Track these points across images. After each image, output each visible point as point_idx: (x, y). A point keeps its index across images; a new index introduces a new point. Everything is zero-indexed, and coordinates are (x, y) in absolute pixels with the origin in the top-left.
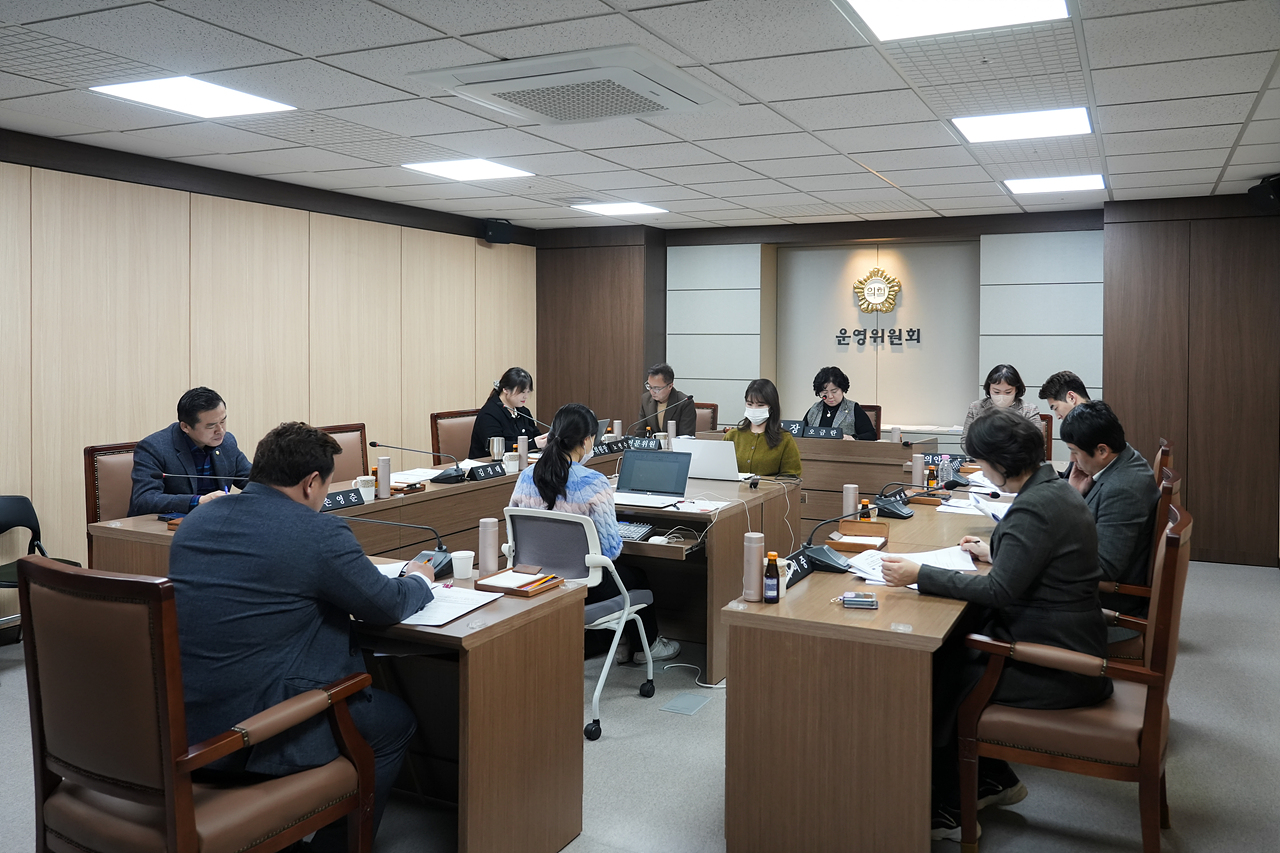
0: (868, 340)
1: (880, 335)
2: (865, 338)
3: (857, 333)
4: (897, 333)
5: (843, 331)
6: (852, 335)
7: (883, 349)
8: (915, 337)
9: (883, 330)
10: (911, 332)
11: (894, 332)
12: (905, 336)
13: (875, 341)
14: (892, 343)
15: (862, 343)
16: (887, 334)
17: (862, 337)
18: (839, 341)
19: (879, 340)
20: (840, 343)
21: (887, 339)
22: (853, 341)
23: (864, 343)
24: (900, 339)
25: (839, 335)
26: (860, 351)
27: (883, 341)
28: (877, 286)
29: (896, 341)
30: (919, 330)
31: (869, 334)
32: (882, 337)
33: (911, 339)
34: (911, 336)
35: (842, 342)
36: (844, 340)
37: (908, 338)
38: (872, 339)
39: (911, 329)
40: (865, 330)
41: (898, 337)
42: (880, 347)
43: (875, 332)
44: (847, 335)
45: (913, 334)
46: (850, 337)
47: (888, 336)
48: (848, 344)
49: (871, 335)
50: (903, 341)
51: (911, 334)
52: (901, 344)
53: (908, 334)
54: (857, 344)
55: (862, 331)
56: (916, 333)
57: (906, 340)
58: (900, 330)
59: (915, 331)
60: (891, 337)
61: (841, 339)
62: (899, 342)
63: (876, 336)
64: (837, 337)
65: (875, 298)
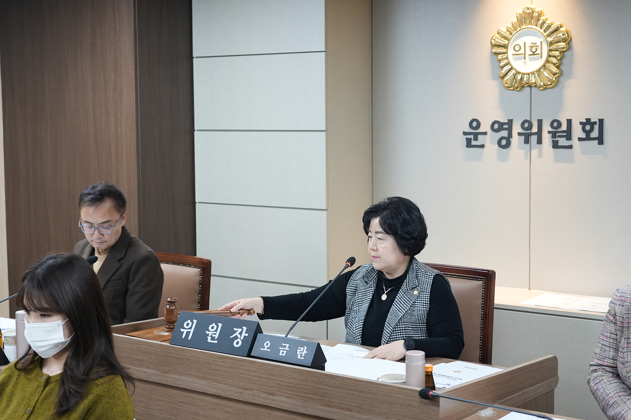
0: (516, 140)
1: (535, 129)
2: (510, 135)
3: (498, 126)
4: (564, 127)
5: (475, 124)
6: (489, 130)
7: (540, 155)
8: (595, 134)
9: (540, 122)
10: (587, 124)
11: (560, 124)
12: (577, 132)
13: (527, 141)
14: (555, 145)
15: (505, 144)
16: (546, 128)
17: (505, 133)
18: (469, 142)
19: (534, 139)
20: (469, 144)
21: (547, 138)
22: (490, 140)
23: (508, 145)
24: (569, 138)
25: (468, 130)
26: (502, 159)
27: (540, 142)
28: (529, 40)
29: (562, 142)
30: (601, 121)
31: (517, 129)
32: (539, 134)
33: (588, 138)
34: (588, 133)
35: (474, 143)
36: (476, 139)
37: (583, 135)
38: (523, 138)
39: (588, 120)
40: (510, 122)
41: (565, 134)
42: (535, 152)
43: (527, 125)
44: (481, 130)
45: (592, 129)
46: (485, 133)
47: (549, 132)
48: (482, 146)
49: (521, 131)
50: (575, 141)
51: (588, 128)
52: (570, 147)
53: (584, 129)
54: (497, 146)
55: (505, 124)
56: (596, 127)
57: (580, 139)
58: (569, 122)
59: (595, 123)
60: (554, 134)
61: (472, 137)
62: (567, 143)
63: (529, 132)
64: (465, 133)
65: (525, 62)
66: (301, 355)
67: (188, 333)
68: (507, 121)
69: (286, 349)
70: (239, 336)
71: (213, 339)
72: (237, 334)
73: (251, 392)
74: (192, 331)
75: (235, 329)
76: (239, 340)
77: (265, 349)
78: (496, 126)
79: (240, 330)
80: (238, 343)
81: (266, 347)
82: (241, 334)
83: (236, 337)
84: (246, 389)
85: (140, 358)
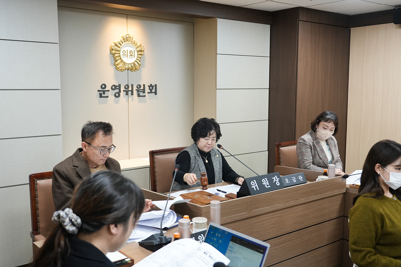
0: (122, 94)
1: (130, 89)
2: (120, 91)
3: (114, 87)
4: (142, 88)
5: (104, 86)
6: (110, 89)
7: (133, 100)
8: (153, 91)
9: (132, 85)
10: (151, 86)
11: (140, 87)
12: (147, 90)
13: (127, 94)
14: (139, 95)
15: (117, 95)
16: (135, 88)
17: (117, 91)
18: (101, 94)
19: (130, 93)
20: (101, 96)
21: (135, 92)
22: (111, 94)
23: (119, 96)
24: (144, 92)
25: (100, 89)
26: (117, 102)
27: (132, 94)
28: (129, 49)
29: (141, 94)
30: (156, 85)
31: (122, 89)
32: (132, 91)
33: (151, 92)
34: (151, 90)
35: (103, 95)
36: (104, 93)
37: (149, 91)
38: (125, 92)
39: (151, 85)
40: (120, 86)
41: (143, 91)
42: (130, 99)
43: (127, 87)
44: (106, 89)
45: (153, 88)
46: (109, 91)
47: (136, 90)
48: (108, 97)
49: (124, 89)
50: (146, 94)
51: (151, 88)
52: (145, 96)
53: (149, 89)
54: (114, 96)
55: (117, 86)
56: (154, 87)
57: (148, 93)
58: (144, 85)
59: (154, 86)
60: (138, 91)
61: (102, 92)
62: (143, 95)
63: (127, 90)
64: (99, 91)
65: (127, 59)
66: (301, 179)
67: (256, 187)
68: (118, 85)
69: (295, 179)
70: (276, 180)
71: (268, 186)
72: (275, 180)
73: (289, 202)
74: (257, 185)
75: (273, 178)
76: (277, 182)
77: (288, 182)
78: (113, 87)
79: (275, 178)
80: (278, 184)
81: (287, 181)
82: (276, 179)
83: (276, 182)
84: (287, 202)
85: (237, 209)
